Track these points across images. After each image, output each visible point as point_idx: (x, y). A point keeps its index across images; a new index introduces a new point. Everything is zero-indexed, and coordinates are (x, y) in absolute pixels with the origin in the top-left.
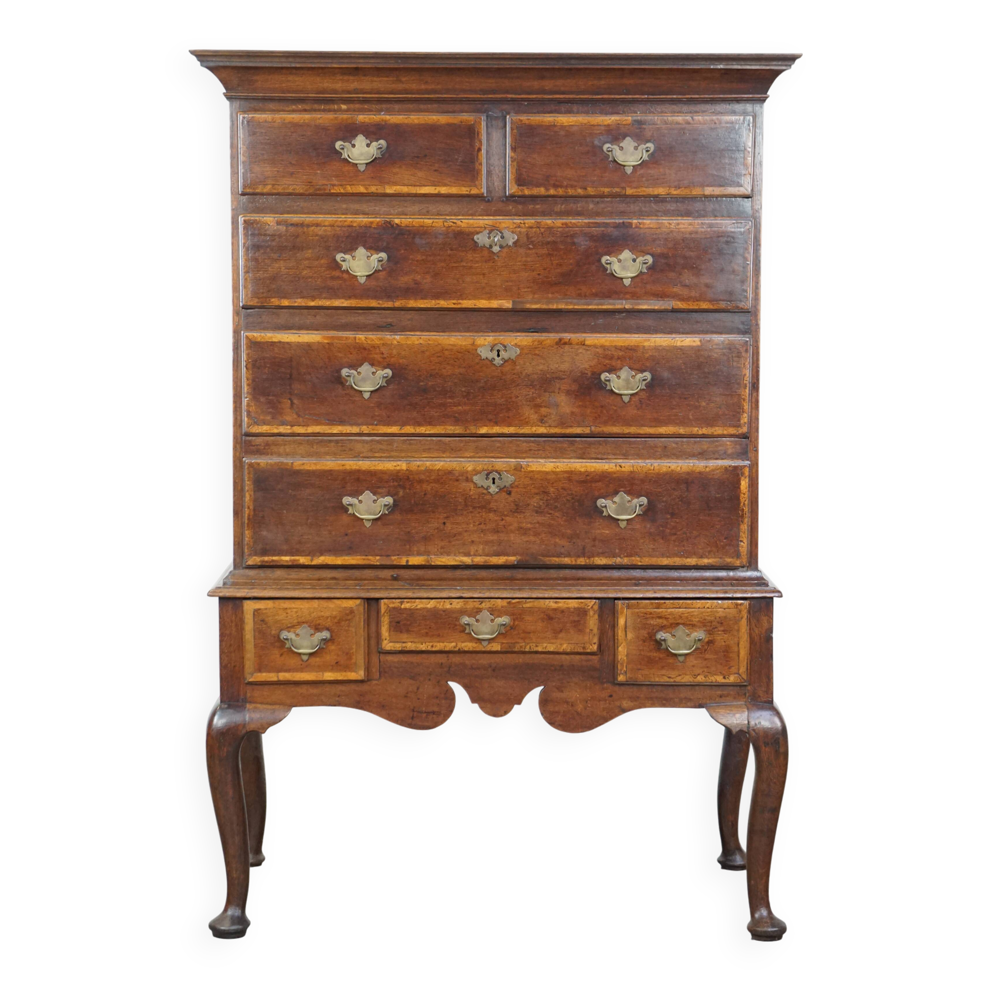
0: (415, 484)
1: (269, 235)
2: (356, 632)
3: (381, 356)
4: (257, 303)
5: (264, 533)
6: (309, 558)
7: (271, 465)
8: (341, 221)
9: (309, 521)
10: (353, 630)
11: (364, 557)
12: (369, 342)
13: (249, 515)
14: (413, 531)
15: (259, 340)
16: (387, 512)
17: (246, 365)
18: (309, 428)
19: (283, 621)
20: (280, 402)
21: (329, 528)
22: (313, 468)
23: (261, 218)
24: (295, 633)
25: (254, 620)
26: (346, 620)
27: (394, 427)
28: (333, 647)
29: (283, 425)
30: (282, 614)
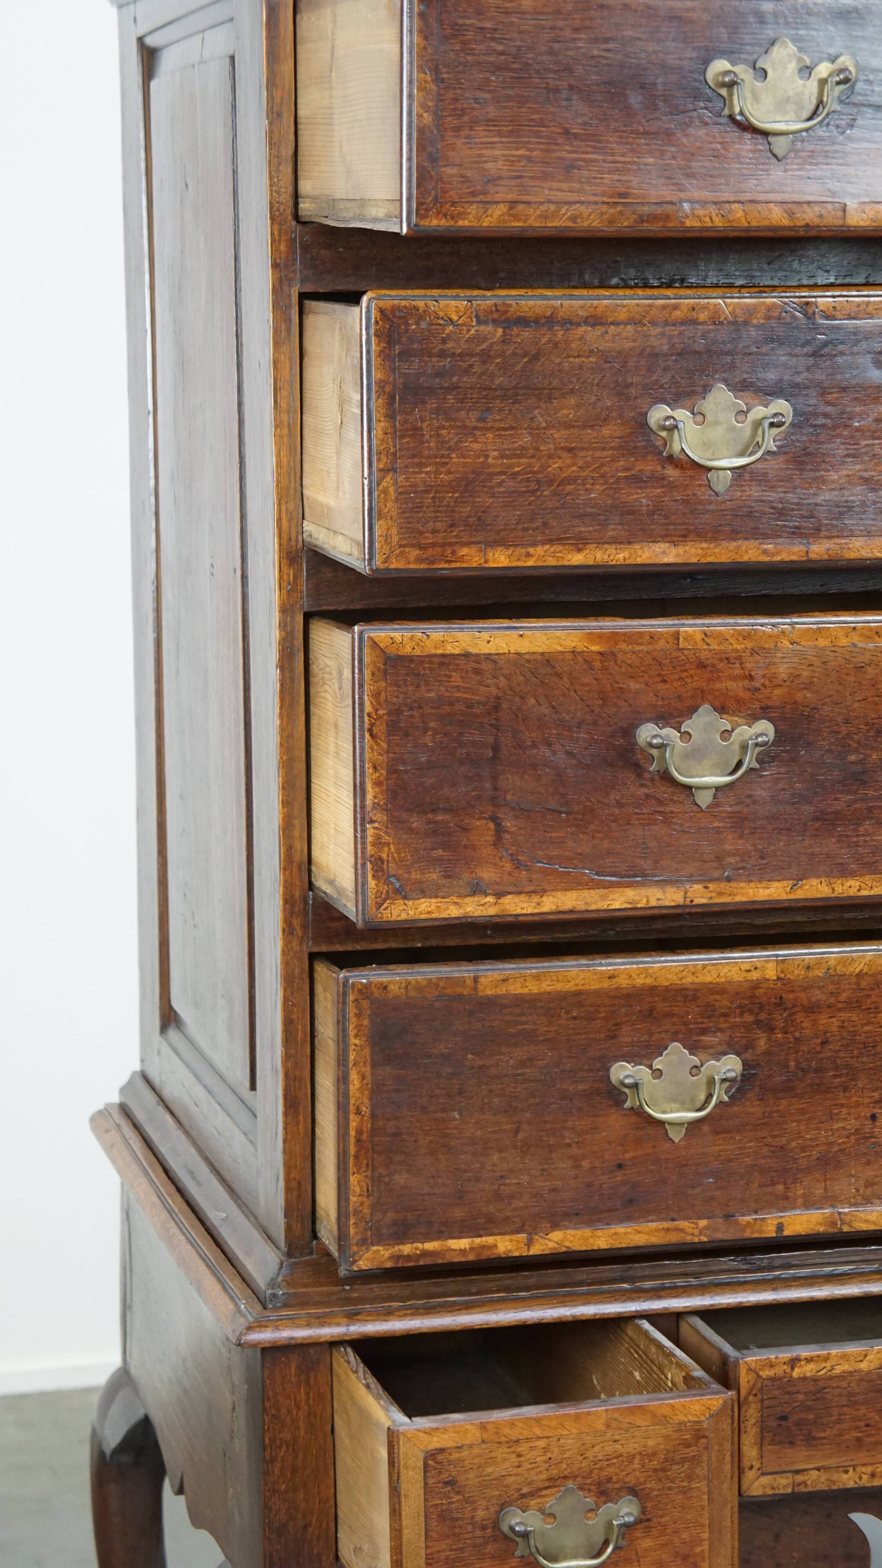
0: (799, 1017)
1: (453, 355)
2: (709, 1493)
3: (746, 683)
4: (419, 560)
5: (401, 1179)
6: (523, 1236)
7: (419, 988)
8: (664, 307)
9: (520, 1136)
10: (703, 1486)
11: (666, 1225)
12: (714, 646)
13: (359, 1132)
14: (793, 1144)
15: (407, 650)
16: (726, 1099)
17: (372, 725)
18: (544, 899)
19: (510, 1480)
20: (465, 830)
21: (574, 1151)
22: (532, 988)
23: (431, 303)
24: (542, 1511)
25: (426, 1484)
26: (683, 1460)
27: (776, 884)
28: (647, 1543)
29: (473, 894)
30: (505, 1460)
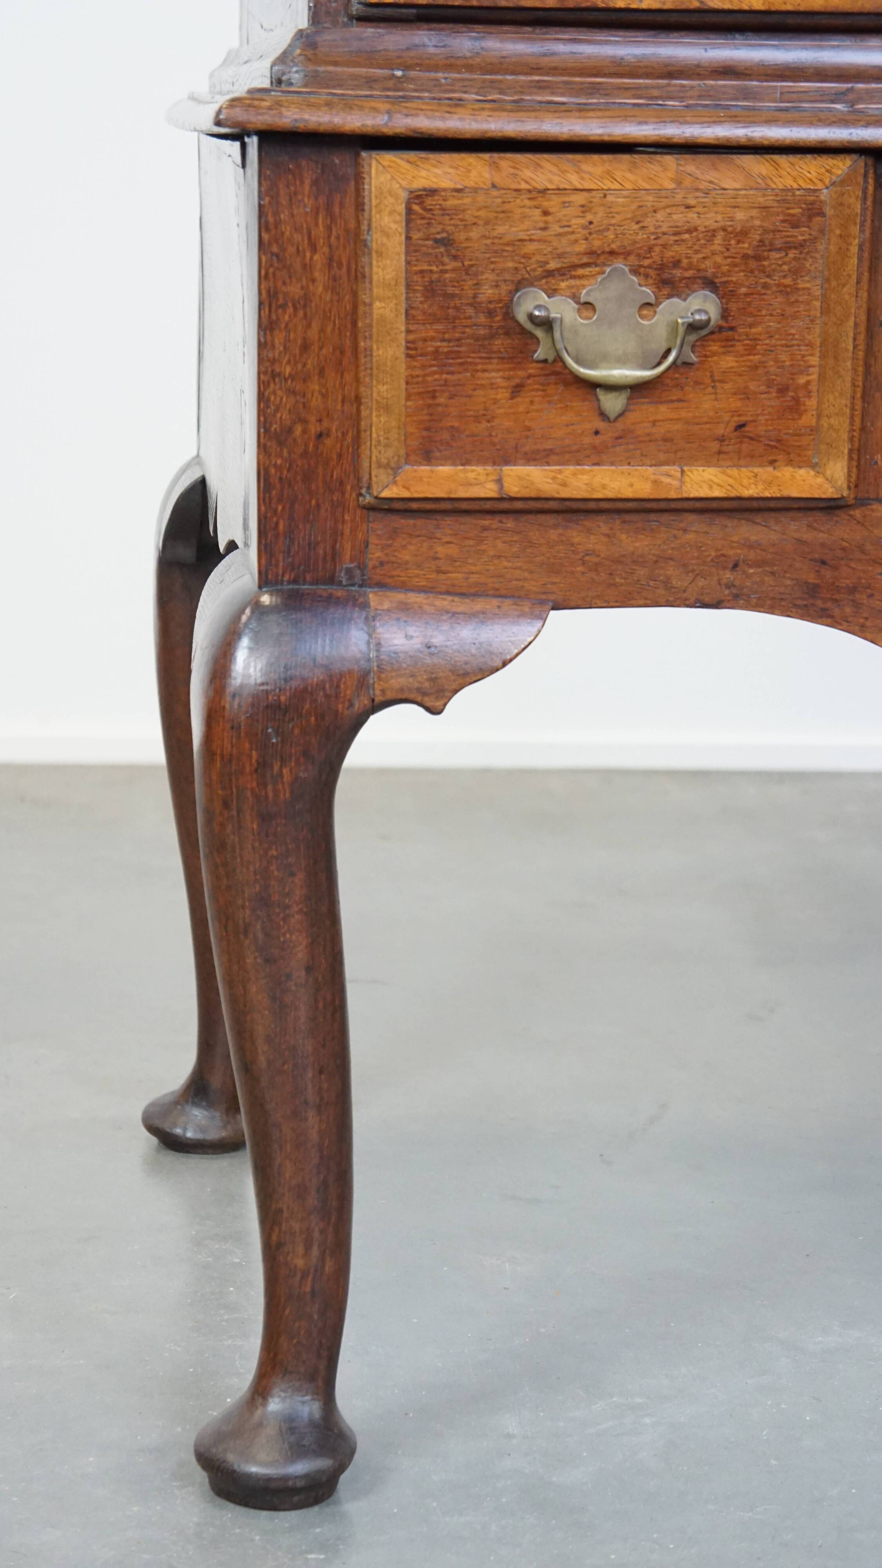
2: (825, 298)
10: (814, 288)
19: (531, 248)
24: (575, 298)
25: (408, 238)
26: (789, 246)
28: (728, 362)
30: (524, 217)
